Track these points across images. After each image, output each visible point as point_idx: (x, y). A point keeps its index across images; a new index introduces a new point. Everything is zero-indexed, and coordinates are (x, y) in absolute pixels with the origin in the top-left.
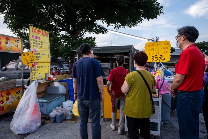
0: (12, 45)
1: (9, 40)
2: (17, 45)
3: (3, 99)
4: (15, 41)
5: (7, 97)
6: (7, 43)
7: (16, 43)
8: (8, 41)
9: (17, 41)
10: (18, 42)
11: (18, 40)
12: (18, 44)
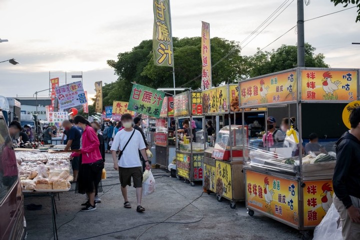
0: (335, 87)
1: (330, 77)
2: (348, 85)
3: (315, 196)
4: (344, 76)
5: (324, 194)
6: (325, 83)
7: (345, 82)
8: (329, 80)
9: (348, 77)
10: (349, 79)
11: (349, 75)
12: (349, 82)
